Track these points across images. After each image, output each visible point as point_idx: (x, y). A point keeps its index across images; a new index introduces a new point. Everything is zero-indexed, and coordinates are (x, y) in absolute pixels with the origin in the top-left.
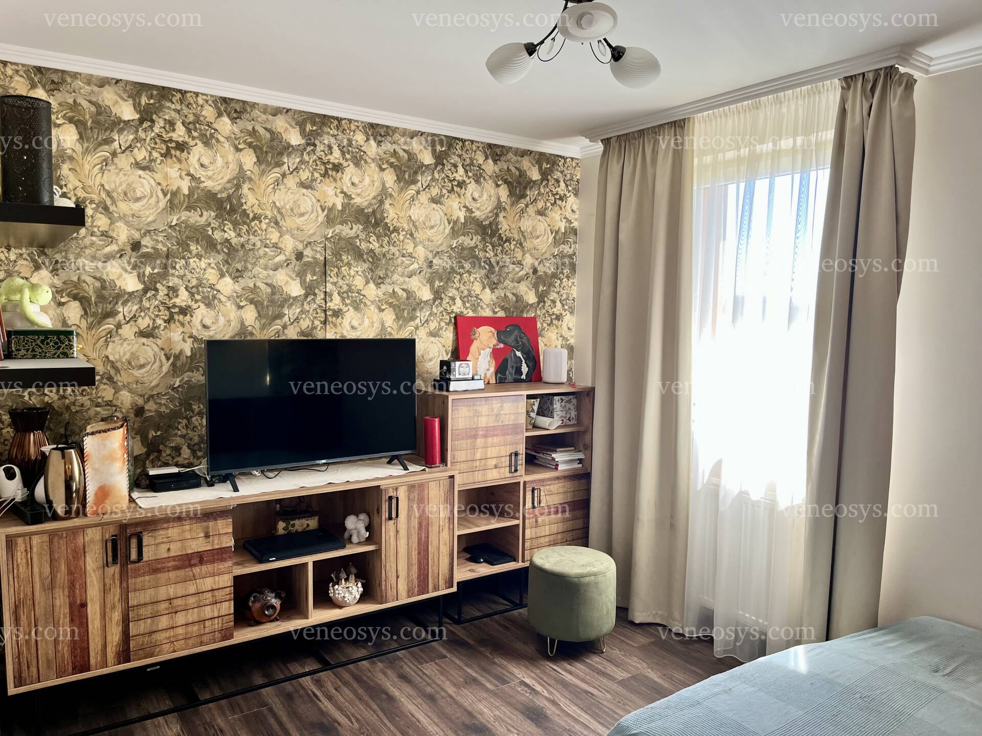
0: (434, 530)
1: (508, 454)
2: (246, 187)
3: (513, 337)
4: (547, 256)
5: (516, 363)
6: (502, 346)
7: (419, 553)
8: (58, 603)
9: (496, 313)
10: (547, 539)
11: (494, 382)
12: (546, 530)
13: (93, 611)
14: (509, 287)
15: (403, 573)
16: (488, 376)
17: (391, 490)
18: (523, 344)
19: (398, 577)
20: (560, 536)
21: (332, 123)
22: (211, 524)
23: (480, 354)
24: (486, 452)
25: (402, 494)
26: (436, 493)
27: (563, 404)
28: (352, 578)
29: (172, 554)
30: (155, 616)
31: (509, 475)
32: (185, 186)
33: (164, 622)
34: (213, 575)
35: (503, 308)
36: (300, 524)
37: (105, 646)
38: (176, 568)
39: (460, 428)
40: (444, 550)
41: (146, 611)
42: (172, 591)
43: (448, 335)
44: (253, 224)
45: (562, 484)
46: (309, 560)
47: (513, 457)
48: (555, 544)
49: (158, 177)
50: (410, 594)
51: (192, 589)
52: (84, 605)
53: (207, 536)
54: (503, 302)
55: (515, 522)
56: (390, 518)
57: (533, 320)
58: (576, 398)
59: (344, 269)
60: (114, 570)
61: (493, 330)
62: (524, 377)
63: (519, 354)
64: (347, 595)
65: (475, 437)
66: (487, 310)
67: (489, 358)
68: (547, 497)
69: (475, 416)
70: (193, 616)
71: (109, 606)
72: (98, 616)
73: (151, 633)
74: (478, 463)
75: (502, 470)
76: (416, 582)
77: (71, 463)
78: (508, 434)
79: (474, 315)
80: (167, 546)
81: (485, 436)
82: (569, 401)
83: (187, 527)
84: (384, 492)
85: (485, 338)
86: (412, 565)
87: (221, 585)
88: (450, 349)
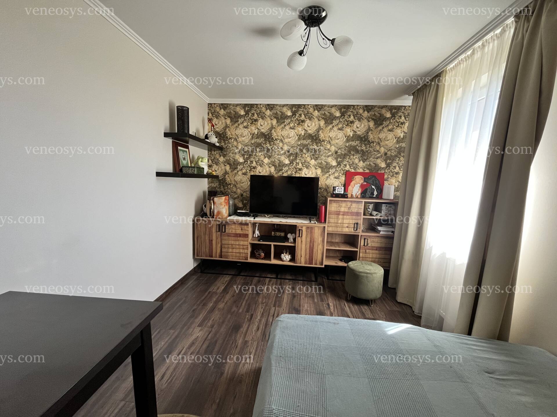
0: (316, 245)
1: (353, 223)
2: (273, 130)
3: (371, 180)
4: (393, 148)
5: (371, 190)
6: (365, 183)
7: (310, 251)
8: (206, 238)
9: (365, 171)
10: (370, 259)
11: (360, 197)
12: (371, 256)
13: (214, 242)
14: (371, 161)
15: (303, 256)
16: (357, 194)
17: (300, 227)
18: (376, 183)
19: (301, 257)
20: (377, 260)
21: (302, 106)
22: (243, 226)
23: (355, 186)
24: (343, 221)
25: (304, 229)
26: (317, 232)
27: (387, 207)
28: (288, 253)
29: (233, 232)
30: (228, 248)
31: (353, 231)
32: (256, 132)
33: (230, 250)
34: (243, 241)
35: (368, 169)
36: (278, 234)
37: (216, 252)
38: (234, 237)
39: (332, 210)
40: (320, 252)
41: (226, 246)
42: (233, 242)
43: (343, 179)
44: (275, 141)
45: (380, 239)
46: (272, 244)
47: (356, 225)
48: (374, 262)
49: (249, 130)
50: (306, 263)
51: (237, 243)
52: (212, 241)
53: (242, 230)
54: (369, 167)
55: (356, 250)
56: (299, 236)
57: (383, 174)
58: (395, 206)
59: (304, 155)
60: (219, 233)
61: (362, 177)
62: (375, 196)
63: (373, 187)
64: (284, 258)
65: (339, 214)
66: (361, 170)
67: (359, 188)
68: (372, 243)
69: (339, 207)
70: (237, 251)
71: (217, 242)
72: (215, 244)
73: (227, 252)
74: (339, 224)
75: (350, 229)
76: (308, 260)
77: (212, 205)
78: (354, 215)
79: (355, 171)
80: (232, 230)
81: (343, 215)
82: (390, 207)
83: (237, 226)
84: (297, 228)
85: (358, 180)
86: (307, 254)
87: (245, 244)
88: (343, 183)
